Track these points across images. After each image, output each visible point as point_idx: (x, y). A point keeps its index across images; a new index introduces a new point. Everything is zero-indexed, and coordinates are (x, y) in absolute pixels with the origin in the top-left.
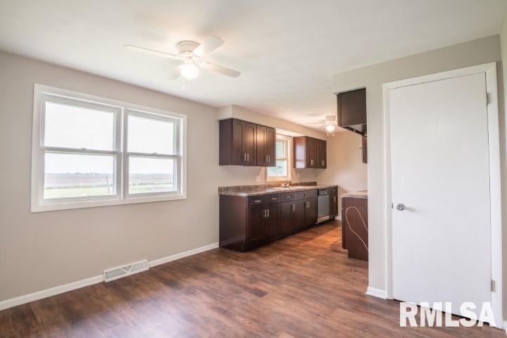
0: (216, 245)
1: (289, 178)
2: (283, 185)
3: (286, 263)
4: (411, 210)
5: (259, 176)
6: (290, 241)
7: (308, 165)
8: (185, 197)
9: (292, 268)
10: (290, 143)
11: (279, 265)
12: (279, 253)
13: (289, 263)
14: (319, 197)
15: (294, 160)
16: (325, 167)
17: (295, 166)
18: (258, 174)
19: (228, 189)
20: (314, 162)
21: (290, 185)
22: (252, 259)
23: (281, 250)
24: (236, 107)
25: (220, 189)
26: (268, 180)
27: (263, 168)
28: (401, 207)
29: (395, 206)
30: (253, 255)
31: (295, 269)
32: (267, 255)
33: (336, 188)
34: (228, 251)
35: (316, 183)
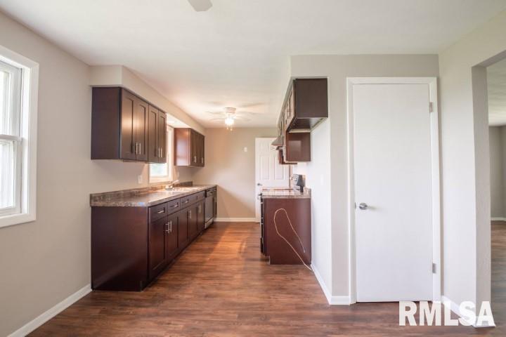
0: (87, 289)
1: (170, 178)
2: (167, 187)
3: (214, 291)
4: (373, 208)
5: (141, 176)
6: (191, 257)
7: (192, 163)
8: (33, 218)
9: (230, 297)
10: (171, 134)
11: (206, 296)
12: (193, 278)
13: (218, 289)
14: (207, 199)
15: (175, 157)
16: (203, 165)
17: (175, 163)
19: (104, 196)
20: (197, 159)
21: (174, 186)
22: (164, 298)
23: (190, 273)
24: (127, 71)
25: (92, 197)
26: (151, 181)
27: (146, 165)
28: (364, 207)
29: (358, 205)
30: (158, 290)
31: (234, 296)
32: (178, 285)
33: (215, 188)
34: (112, 294)
35: (192, 182)
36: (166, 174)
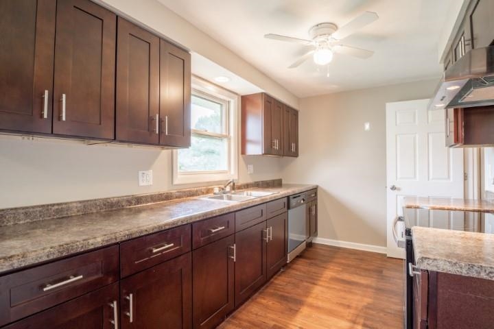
7: (269, 150)
10: (234, 105)
14: (289, 211)
15: (244, 141)
16: (296, 155)
18: (148, 165)
20: (280, 145)
21: (233, 188)
26: (179, 179)
27: (165, 153)
35: (280, 181)
36: (226, 168)
